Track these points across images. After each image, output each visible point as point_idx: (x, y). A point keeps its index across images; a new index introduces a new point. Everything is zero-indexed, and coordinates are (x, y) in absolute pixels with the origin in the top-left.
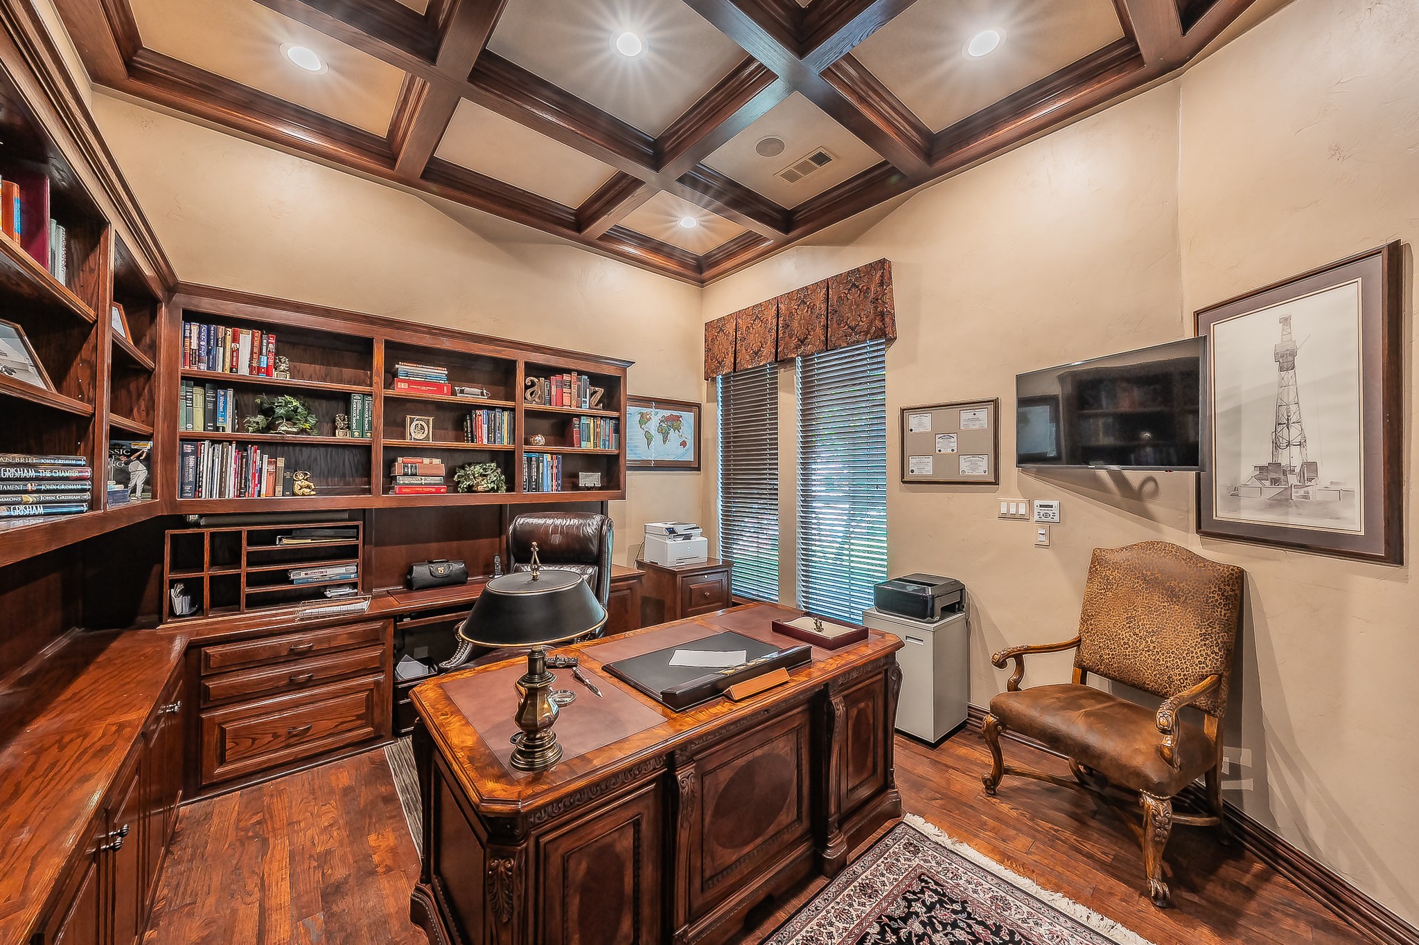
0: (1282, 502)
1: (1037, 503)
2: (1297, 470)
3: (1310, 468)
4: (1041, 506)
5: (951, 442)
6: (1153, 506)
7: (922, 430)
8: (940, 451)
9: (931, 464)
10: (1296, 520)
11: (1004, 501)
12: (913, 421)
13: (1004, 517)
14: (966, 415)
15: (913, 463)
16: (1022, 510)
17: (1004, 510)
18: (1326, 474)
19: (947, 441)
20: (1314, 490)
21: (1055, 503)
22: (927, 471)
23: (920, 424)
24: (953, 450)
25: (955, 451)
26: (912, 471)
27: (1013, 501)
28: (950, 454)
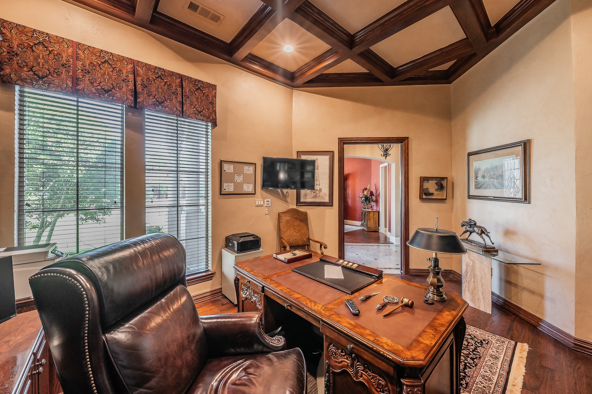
0: (315, 197)
1: (266, 200)
2: (318, 190)
3: (320, 189)
4: (267, 201)
5: (240, 178)
6: (288, 200)
7: (229, 171)
8: (236, 181)
9: (233, 186)
10: (318, 200)
11: (257, 200)
12: (226, 167)
13: (257, 206)
14: (246, 168)
15: (225, 185)
16: (262, 203)
17: (257, 204)
18: (323, 191)
19: (239, 177)
20: (321, 194)
21: (270, 200)
22: (231, 189)
23: (229, 169)
24: (241, 181)
25: (242, 181)
26: (225, 189)
27: (260, 200)
28: (240, 183)
